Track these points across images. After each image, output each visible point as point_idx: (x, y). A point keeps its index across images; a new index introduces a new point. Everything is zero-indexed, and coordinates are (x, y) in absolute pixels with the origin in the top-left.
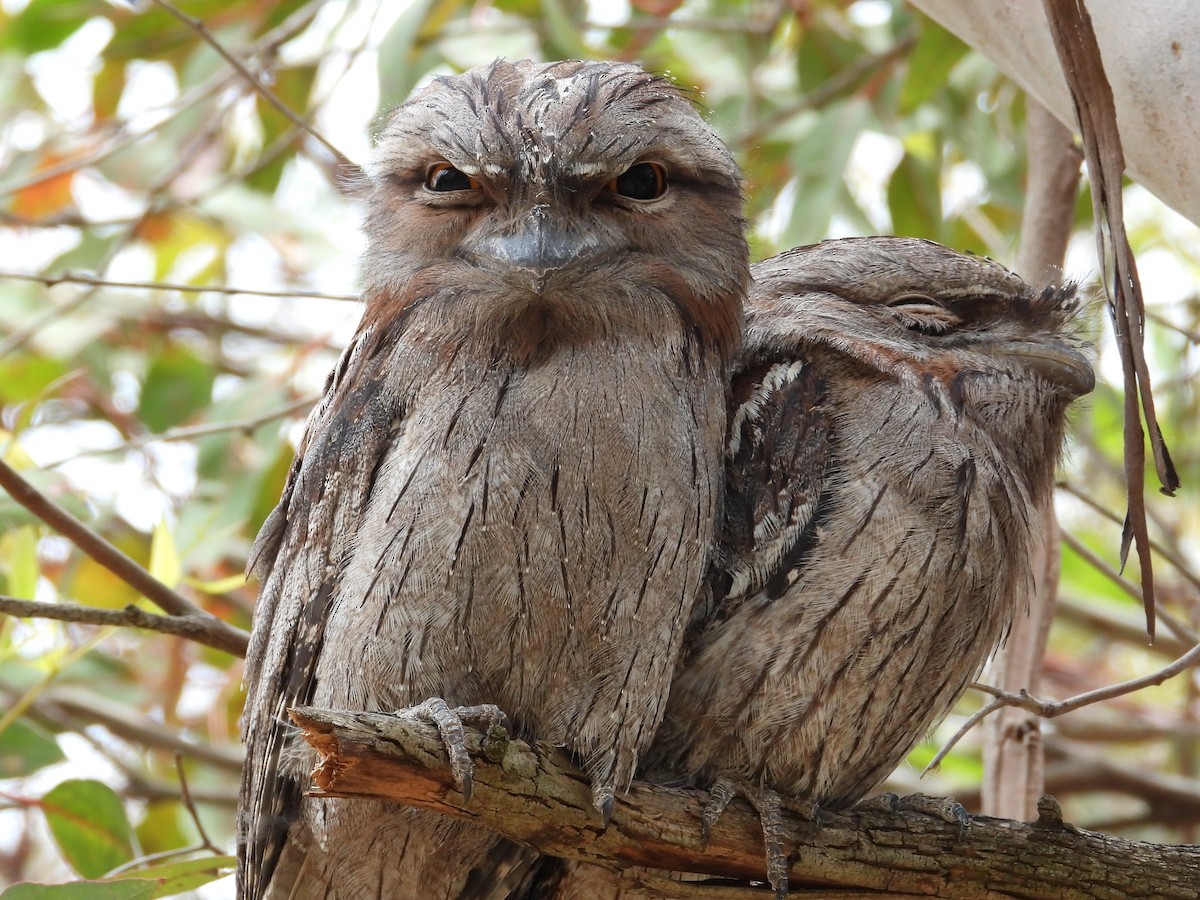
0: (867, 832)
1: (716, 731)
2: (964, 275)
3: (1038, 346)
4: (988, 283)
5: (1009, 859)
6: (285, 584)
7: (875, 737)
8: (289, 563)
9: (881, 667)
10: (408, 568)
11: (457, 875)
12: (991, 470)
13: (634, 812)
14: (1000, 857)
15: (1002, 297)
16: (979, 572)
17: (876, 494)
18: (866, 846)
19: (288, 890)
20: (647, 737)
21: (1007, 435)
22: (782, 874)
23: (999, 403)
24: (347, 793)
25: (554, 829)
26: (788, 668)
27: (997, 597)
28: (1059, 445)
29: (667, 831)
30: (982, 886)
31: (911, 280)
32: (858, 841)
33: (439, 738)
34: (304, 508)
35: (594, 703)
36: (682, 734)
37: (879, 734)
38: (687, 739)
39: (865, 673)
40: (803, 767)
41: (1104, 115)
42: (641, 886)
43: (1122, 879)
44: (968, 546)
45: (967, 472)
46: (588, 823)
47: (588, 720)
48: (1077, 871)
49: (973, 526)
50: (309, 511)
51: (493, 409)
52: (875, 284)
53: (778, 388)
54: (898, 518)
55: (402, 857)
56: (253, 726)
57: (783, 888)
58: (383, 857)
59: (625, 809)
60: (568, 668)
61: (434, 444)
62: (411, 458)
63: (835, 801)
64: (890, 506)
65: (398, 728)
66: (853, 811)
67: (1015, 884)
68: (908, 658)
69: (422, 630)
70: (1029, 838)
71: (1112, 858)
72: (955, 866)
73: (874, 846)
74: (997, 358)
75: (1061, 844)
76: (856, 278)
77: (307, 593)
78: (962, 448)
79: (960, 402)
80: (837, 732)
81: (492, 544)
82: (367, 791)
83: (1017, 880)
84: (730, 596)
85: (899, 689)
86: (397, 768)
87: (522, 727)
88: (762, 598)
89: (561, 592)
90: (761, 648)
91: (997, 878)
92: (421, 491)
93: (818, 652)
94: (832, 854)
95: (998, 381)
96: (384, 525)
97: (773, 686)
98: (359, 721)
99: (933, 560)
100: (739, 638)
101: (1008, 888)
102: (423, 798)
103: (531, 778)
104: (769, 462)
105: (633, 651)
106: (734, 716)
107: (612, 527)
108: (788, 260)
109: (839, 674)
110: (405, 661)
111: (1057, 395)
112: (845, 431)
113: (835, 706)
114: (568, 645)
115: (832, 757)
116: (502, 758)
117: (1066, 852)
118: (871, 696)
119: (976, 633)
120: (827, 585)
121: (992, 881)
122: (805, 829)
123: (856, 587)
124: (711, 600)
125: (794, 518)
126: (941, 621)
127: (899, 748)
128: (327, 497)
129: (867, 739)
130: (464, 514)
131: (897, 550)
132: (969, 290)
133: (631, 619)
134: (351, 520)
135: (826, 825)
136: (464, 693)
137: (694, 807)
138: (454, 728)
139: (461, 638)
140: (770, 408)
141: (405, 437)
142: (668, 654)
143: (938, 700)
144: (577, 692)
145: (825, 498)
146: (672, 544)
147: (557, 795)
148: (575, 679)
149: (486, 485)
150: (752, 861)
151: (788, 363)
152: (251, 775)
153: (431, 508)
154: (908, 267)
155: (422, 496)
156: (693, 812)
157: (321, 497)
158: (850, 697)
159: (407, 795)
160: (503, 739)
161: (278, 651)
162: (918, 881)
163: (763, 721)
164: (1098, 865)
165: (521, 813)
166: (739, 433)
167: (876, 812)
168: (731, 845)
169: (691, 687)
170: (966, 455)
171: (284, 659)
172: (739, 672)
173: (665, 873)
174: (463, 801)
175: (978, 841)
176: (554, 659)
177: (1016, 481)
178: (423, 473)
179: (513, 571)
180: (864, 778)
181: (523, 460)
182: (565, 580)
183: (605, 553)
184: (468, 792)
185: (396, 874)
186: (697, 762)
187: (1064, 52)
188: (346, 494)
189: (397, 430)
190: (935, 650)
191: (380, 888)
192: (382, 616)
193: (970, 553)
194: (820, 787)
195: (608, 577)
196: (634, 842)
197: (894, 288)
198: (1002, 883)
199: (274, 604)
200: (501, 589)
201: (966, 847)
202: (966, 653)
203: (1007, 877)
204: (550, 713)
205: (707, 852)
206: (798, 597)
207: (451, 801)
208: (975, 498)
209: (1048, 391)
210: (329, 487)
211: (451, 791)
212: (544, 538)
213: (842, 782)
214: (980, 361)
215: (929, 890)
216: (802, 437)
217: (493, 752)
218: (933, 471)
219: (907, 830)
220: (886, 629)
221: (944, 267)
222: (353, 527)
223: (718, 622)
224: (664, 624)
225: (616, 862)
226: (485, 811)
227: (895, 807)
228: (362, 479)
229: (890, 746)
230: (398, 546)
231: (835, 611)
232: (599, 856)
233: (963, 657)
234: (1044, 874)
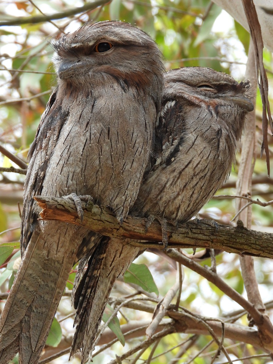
0: (190, 229)
1: (151, 201)
2: (219, 78)
3: (239, 98)
4: (225, 80)
5: (229, 237)
6: (35, 160)
7: (194, 204)
8: (37, 155)
9: (196, 185)
10: (69, 157)
11: (79, 240)
12: (226, 131)
13: (127, 224)
14: (226, 237)
15: (229, 84)
16: (223, 159)
17: (195, 137)
18: (190, 233)
19: (35, 243)
20: (132, 204)
21: (230, 122)
22: (166, 241)
23: (228, 113)
24: (49, 219)
25: (105, 229)
26: (171, 184)
27: (227, 166)
28: (243, 125)
29: (136, 229)
30: (221, 244)
31: (205, 79)
32: (188, 232)
33: (74, 204)
34: (41, 140)
35: (118, 194)
36: (142, 202)
37: (195, 203)
38: (143, 204)
39: (192, 186)
40: (174, 211)
41: (258, 33)
42: (129, 244)
43: (259, 243)
44: (220, 152)
45: (220, 132)
46: (114, 227)
47: (116, 199)
48: (247, 241)
49: (221, 146)
50: (42, 141)
51: (91, 111)
52: (195, 80)
53: (169, 108)
54: (201, 144)
55: (65, 234)
56: (26, 199)
57: (166, 245)
58: (60, 234)
59: (124, 223)
60: (112, 184)
61: (76, 122)
62: (70, 127)
63: (182, 220)
64: (199, 141)
65: (63, 201)
66: (187, 223)
67: (230, 244)
68: (203, 182)
69: (72, 173)
70: (234, 231)
71: (257, 237)
72: (214, 239)
73: (192, 233)
74: (227, 101)
75: (243, 233)
76: (190, 78)
77: (41, 163)
78: (218, 125)
79: (217, 113)
80: (184, 202)
81: (92, 150)
82: (54, 219)
83: (230, 243)
84: (156, 165)
85: (201, 190)
86: (63, 212)
87: (97, 201)
88: (164, 165)
89: (110, 163)
90: (164, 179)
91: (226, 242)
92: (73, 135)
93: (179, 180)
94: (181, 235)
95: (227, 107)
96: (63, 145)
97: (167, 189)
98: (53, 200)
99: (210, 155)
100: (158, 176)
101: (229, 245)
102: (70, 220)
103: (99, 215)
104: (167, 128)
105: (129, 180)
106: (156, 197)
107: (125, 145)
108: (171, 73)
109: (185, 186)
110: (67, 181)
111: (243, 112)
112: (187, 120)
113: (183, 195)
114: (112, 178)
115: (182, 209)
116: (91, 210)
117: (244, 235)
118: (193, 193)
119: (221, 176)
120: (182, 162)
121: (224, 243)
122: (173, 229)
123: (190, 163)
124: (150, 166)
125: (173, 144)
126: (212, 172)
127: (200, 206)
128: (48, 137)
129: (192, 204)
130: (85, 141)
131: (201, 152)
132: (220, 82)
133: (129, 171)
134: (53, 143)
135: (179, 228)
136: (83, 191)
137: (143, 222)
138: (79, 201)
139: (83, 176)
140: (167, 113)
141: (68, 121)
142: (139, 181)
143: (210, 194)
144: (113, 191)
145: (182, 139)
146: (140, 149)
147: (106, 220)
148: (113, 187)
149: (90, 133)
150: (159, 237)
151: (172, 101)
152: (25, 212)
153: (76, 140)
154: (204, 76)
155: (73, 137)
156: (143, 224)
157: (46, 138)
158: (188, 193)
159: (65, 220)
160: (92, 205)
161: (33, 179)
162: (204, 243)
163: (164, 199)
164: (253, 239)
165: (96, 224)
166: (158, 120)
167: (193, 224)
168: (153, 233)
169: (144, 190)
170: (219, 127)
171: (34, 181)
172: (158, 185)
173: (136, 240)
174: (80, 221)
175: (221, 232)
176: (108, 182)
177: (233, 134)
178: (73, 130)
179: (98, 157)
180: (190, 214)
181: (100, 126)
182: (112, 160)
183: (123, 152)
184: (82, 219)
185: (63, 239)
186: (145, 210)
187: (248, 15)
188: (52, 136)
189: (66, 119)
190: (210, 181)
191: (59, 242)
192: (62, 169)
193: (220, 154)
194: (178, 217)
195: (123, 159)
196: (127, 232)
197: (200, 82)
198: (227, 243)
199: (32, 166)
200: (94, 162)
201: (217, 234)
202: (218, 181)
203: (228, 242)
204: (106, 197)
205: (147, 235)
206: (174, 165)
207: (77, 221)
208: (222, 139)
209: (241, 110)
210: (48, 135)
211: (77, 219)
212: (106, 148)
213: (184, 216)
214: (223, 102)
215: (207, 245)
216: (176, 122)
217: (89, 208)
218: (210, 132)
219: (201, 229)
220: (198, 174)
221: (213, 76)
222: (54, 146)
223: (152, 172)
224: (138, 172)
225: (122, 237)
226: (86, 224)
227: (198, 223)
228: (57, 132)
229: (197, 206)
230: (66, 150)
231: (184, 169)
232: (117, 236)
233: (217, 182)
234: (238, 241)
